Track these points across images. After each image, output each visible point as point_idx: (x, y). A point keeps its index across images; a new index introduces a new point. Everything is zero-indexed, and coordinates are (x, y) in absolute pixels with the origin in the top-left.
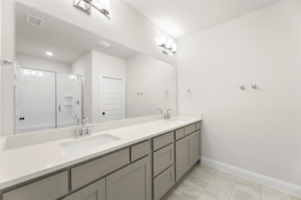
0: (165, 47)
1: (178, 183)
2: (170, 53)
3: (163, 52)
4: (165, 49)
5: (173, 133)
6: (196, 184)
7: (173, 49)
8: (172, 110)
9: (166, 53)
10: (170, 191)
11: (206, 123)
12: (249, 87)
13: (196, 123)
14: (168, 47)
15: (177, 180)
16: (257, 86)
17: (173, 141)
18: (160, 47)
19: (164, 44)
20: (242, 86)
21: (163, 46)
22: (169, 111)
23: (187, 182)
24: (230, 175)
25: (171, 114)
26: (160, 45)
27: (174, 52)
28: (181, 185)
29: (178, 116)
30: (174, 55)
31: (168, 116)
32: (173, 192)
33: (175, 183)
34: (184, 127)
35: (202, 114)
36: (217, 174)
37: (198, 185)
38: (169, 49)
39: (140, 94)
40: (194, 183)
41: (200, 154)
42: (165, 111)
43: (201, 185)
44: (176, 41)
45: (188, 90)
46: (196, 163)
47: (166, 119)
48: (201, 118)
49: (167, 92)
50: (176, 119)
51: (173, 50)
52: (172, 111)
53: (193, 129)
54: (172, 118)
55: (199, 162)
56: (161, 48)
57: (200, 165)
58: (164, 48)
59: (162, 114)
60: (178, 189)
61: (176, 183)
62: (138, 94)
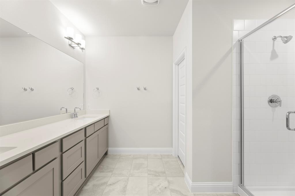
0: (73, 40)
1: (88, 178)
2: (78, 48)
3: (70, 45)
4: (72, 42)
5: (84, 130)
6: (105, 172)
7: (82, 45)
8: (80, 108)
9: (73, 47)
10: (80, 189)
11: (112, 118)
12: (142, 89)
13: (104, 119)
14: (77, 42)
15: (87, 175)
16: (146, 88)
17: (84, 138)
18: (66, 39)
19: (71, 37)
20: (138, 87)
21: (70, 39)
22: (76, 110)
23: (97, 174)
24: (130, 155)
25: (77, 112)
26: (66, 37)
27: (82, 49)
28: (91, 179)
29: (86, 114)
30: (83, 52)
31: (75, 115)
32: (83, 189)
33: (85, 180)
34: (94, 123)
35: (110, 110)
36: (121, 158)
37: (107, 172)
38: (77, 44)
39: (29, 90)
40: (103, 172)
41: (107, 146)
42: (71, 110)
43: (109, 172)
44: (84, 37)
45: (97, 88)
46: (104, 155)
47: (72, 118)
48: (109, 114)
49: (72, 89)
50: (84, 118)
51: (81, 47)
52: (80, 110)
53: (102, 124)
54: (79, 117)
55: (106, 154)
56: (68, 40)
57: (107, 156)
58: (70, 41)
59: (67, 113)
60: (88, 184)
61: (86, 178)
62: (25, 90)
